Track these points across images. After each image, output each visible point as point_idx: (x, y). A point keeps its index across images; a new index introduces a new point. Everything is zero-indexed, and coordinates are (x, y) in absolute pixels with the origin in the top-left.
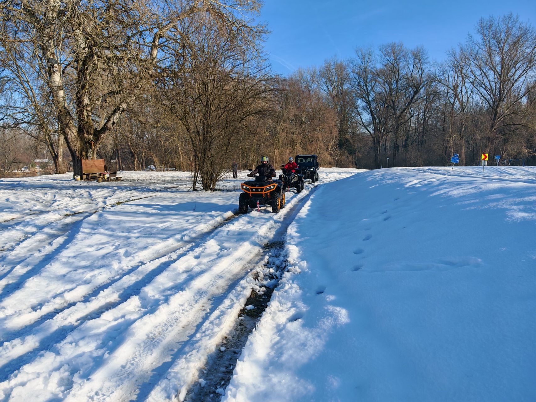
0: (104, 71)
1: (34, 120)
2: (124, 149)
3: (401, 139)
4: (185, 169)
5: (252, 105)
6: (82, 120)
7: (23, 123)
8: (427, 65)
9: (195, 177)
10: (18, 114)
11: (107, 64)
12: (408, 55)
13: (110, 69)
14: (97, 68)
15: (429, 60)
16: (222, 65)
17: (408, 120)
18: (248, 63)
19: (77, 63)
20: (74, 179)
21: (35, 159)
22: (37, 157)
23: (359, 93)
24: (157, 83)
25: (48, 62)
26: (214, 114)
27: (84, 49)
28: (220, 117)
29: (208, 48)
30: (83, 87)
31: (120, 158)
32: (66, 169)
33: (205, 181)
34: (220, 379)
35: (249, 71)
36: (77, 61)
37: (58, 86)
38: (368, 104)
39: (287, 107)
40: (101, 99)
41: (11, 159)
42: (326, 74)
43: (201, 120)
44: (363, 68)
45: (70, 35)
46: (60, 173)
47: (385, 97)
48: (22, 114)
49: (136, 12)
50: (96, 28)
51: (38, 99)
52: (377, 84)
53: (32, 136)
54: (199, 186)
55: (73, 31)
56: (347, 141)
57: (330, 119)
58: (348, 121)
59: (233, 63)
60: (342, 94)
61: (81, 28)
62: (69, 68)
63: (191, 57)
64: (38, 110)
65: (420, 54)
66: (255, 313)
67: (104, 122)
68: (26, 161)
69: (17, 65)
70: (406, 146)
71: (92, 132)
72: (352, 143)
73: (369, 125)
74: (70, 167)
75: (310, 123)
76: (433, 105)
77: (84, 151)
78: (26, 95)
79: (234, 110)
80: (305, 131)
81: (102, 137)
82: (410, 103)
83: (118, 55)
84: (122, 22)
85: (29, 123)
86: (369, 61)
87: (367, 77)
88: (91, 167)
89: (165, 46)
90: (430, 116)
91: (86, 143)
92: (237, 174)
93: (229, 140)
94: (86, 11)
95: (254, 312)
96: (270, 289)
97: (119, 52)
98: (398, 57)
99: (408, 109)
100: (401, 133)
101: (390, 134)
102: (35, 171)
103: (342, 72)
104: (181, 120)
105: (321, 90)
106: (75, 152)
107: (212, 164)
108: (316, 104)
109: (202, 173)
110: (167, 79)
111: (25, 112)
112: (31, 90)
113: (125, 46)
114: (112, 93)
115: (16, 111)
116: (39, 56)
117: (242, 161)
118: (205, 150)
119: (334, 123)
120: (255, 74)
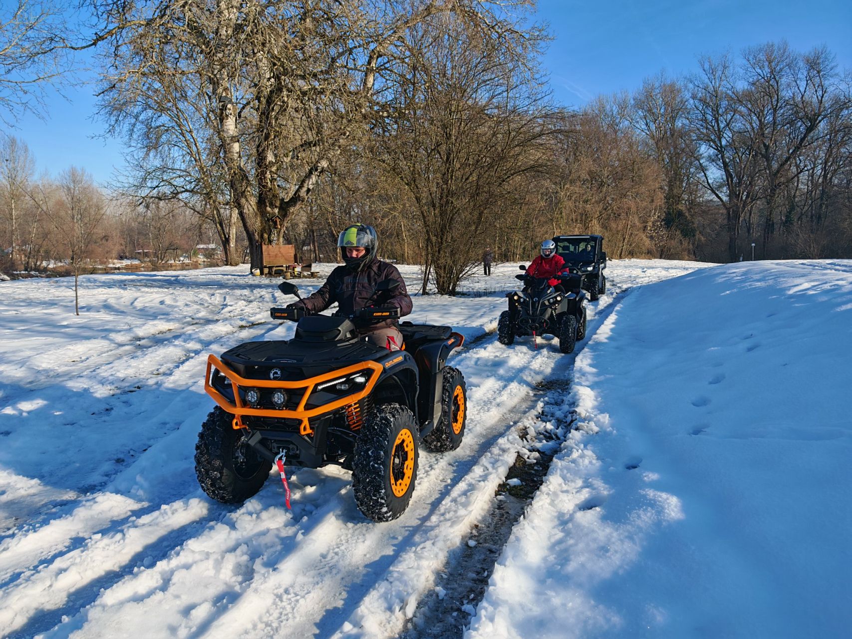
0: (297, 111)
1: (199, 187)
2: (322, 229)
3: (778, 211)
4: (411, 261)
5: (521, 157)
6: (264, 186)
7: (184, 191)
8: (832, 80)
9: (426, 274)
10: (177, 179)
11: (302, 102)
12: (797, 63)
13: (305, 109)
14: (287, 107)
15: (837, 70)
16: (474, 96)
17: (792, 179)
18: (514, 90)
19: (259, 101)
20: (252, 273)
21: (197, 244)
22: (201, 241)
23: (702, 133)
24: (373, 128)
25: (220, 101)
26: (458, 174)
27: (269, 79)
28: (467, 179)
29: (452, 68)
30: (267, 137)
31: (316, 244)
32: (240, 259)
33: (442, 280)
34: (468, 590)
35: (517, 103)
36: (258, 98)
37: (233, 137)
38: (719, 151)
39: (576, 159)
40: (291, 154)
41: (167, 243)
42: (645, 104)
43: (438, 184)
44: (711, 88)
45: (251, 60)
46: (231, 265)
47: (752, 139)
48: (182, 179)
49: (343, 19)
50: (286, 48)
51: (204, 157)
52: (737, 116)
53: (194, 210)
54: (432, 287)
55: (254, 54)
56: (680, 214)
57: (651, 178)
58: (682, 181)
59: (491, 92)
60: (672, 135)
61: (265, 49)
62: (248, 109)
63: (425, 84)
64: (204, 173)
65: (821, 61)
66: (523, 492)
67: (294, 188)
68: (186, 246)
69: (177, 108)
70: (788, 222)
71: (278, 204)
72: (689, 218)
73: (720, 187)
74: (245, 256)
75: (616, 185)
76: (843, 150)
77: (266, 232)
78: (188, 151)
79: (491, 166)
80: (607, 198)
81: (291, 211)
82: (798, 148)
83: (317, 87)
84: (323, 36)
85: (192, 191)
86: (723, 78)
87: (718, 106)
88: (276, 256)
89: (386, 69)
90: (835, 170)
91: (268, 220)
92: (492, 269)
93: (481, 214)
94: (273, 23)
95: (521, 489)
96: (546, 455)
97: (319, 81)
98: (778, 68)
99: (795, 158)
100: (779, 200)
101: (758, 202)
102: (197, 262)
103: (674, 98)
104: (407, 184)
105: (637, 130)
106: (254, 235)
107: (452, 254)
108: (628, 153)
109: (438, 267)
110: (387, 121)
111: (187, 176)
112: (196, 144)
113: (327, 72)
114: (307, 145)
115: (175, 175)
116: (207, 94)
117: (499, 247)
118: (443, 230)
119: (657, 185)
120: (526, 108)
